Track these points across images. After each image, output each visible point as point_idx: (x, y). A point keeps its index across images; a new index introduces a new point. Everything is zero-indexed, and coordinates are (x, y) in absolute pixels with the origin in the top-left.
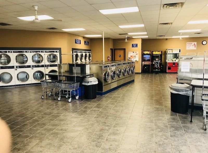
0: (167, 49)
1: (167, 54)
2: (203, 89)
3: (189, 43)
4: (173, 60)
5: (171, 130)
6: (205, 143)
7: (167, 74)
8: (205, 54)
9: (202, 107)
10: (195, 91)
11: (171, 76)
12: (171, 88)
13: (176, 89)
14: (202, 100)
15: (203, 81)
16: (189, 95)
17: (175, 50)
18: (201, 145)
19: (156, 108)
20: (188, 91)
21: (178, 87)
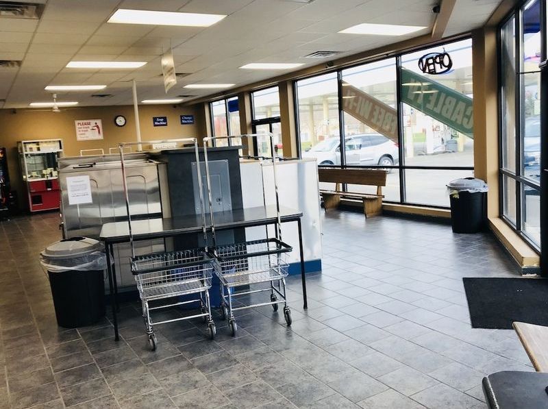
0: (20, 142)
1: (22, 156)
2: (132, 243)
3: (81, 122)
4: (44, 172)
5: (66, 384)
6: (158, 384)
7: (32, 218)
8: (122, 151)
9: (137, 292)
10: (115, 253)
11: (47, 222)
12: (49, 260)
13: (62, 260)
14: (135, 273)
15: (128, 222)
16: (101, 267)
17: (46, 142)
18: (149, 395)
19: (8, 331)
20: (95, 257)
21: (67, 252)
